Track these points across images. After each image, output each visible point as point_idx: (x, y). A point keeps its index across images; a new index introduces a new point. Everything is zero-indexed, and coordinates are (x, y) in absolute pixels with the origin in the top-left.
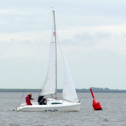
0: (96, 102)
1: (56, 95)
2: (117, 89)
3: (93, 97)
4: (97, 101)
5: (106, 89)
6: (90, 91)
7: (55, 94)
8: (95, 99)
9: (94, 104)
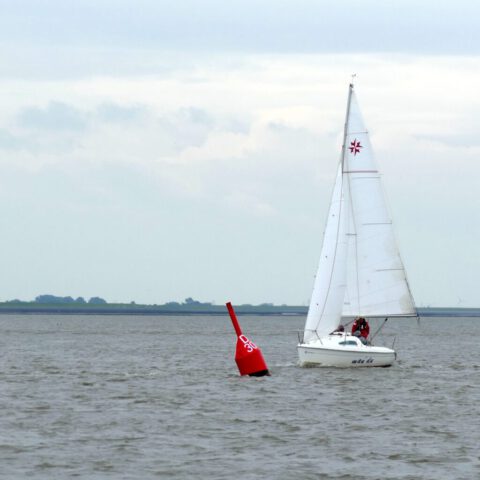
0: (247, 349)
2: (133, 303)
3: (239, 332)
4: (251, 345)
5: (96, 301)
8: (243, 338)
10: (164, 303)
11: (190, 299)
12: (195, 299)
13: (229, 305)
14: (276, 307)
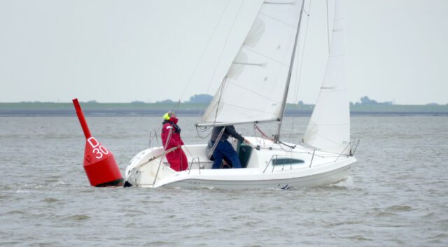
0: (96, 154)
1: (280, 125)
2: (301, 103)
3: (87, 135)
4: (101, 150)
6: (73, 108)
7: (279, 120)
8: (92, 140)
9: (88, 164)
13: (75, 101)
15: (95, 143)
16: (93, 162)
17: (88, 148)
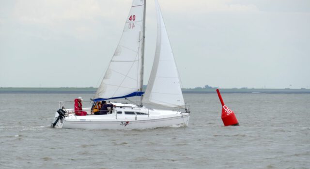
0: (226, 113)
10: (194, 88)
11: (207, 86)
12: (209, 86)
14: (249, 89)
15: (226, 108)
16: (225, 116)
17: (223, 110)
